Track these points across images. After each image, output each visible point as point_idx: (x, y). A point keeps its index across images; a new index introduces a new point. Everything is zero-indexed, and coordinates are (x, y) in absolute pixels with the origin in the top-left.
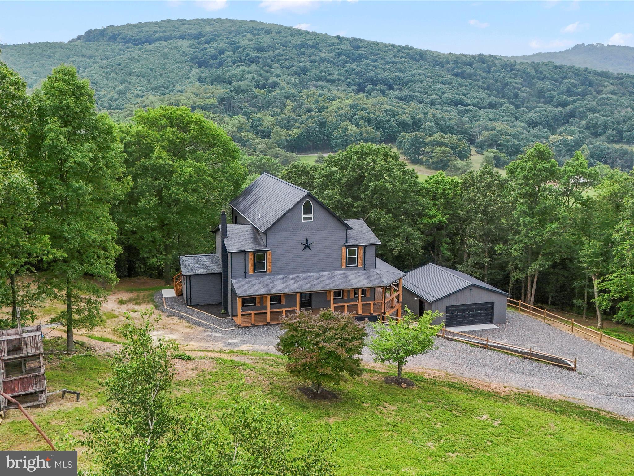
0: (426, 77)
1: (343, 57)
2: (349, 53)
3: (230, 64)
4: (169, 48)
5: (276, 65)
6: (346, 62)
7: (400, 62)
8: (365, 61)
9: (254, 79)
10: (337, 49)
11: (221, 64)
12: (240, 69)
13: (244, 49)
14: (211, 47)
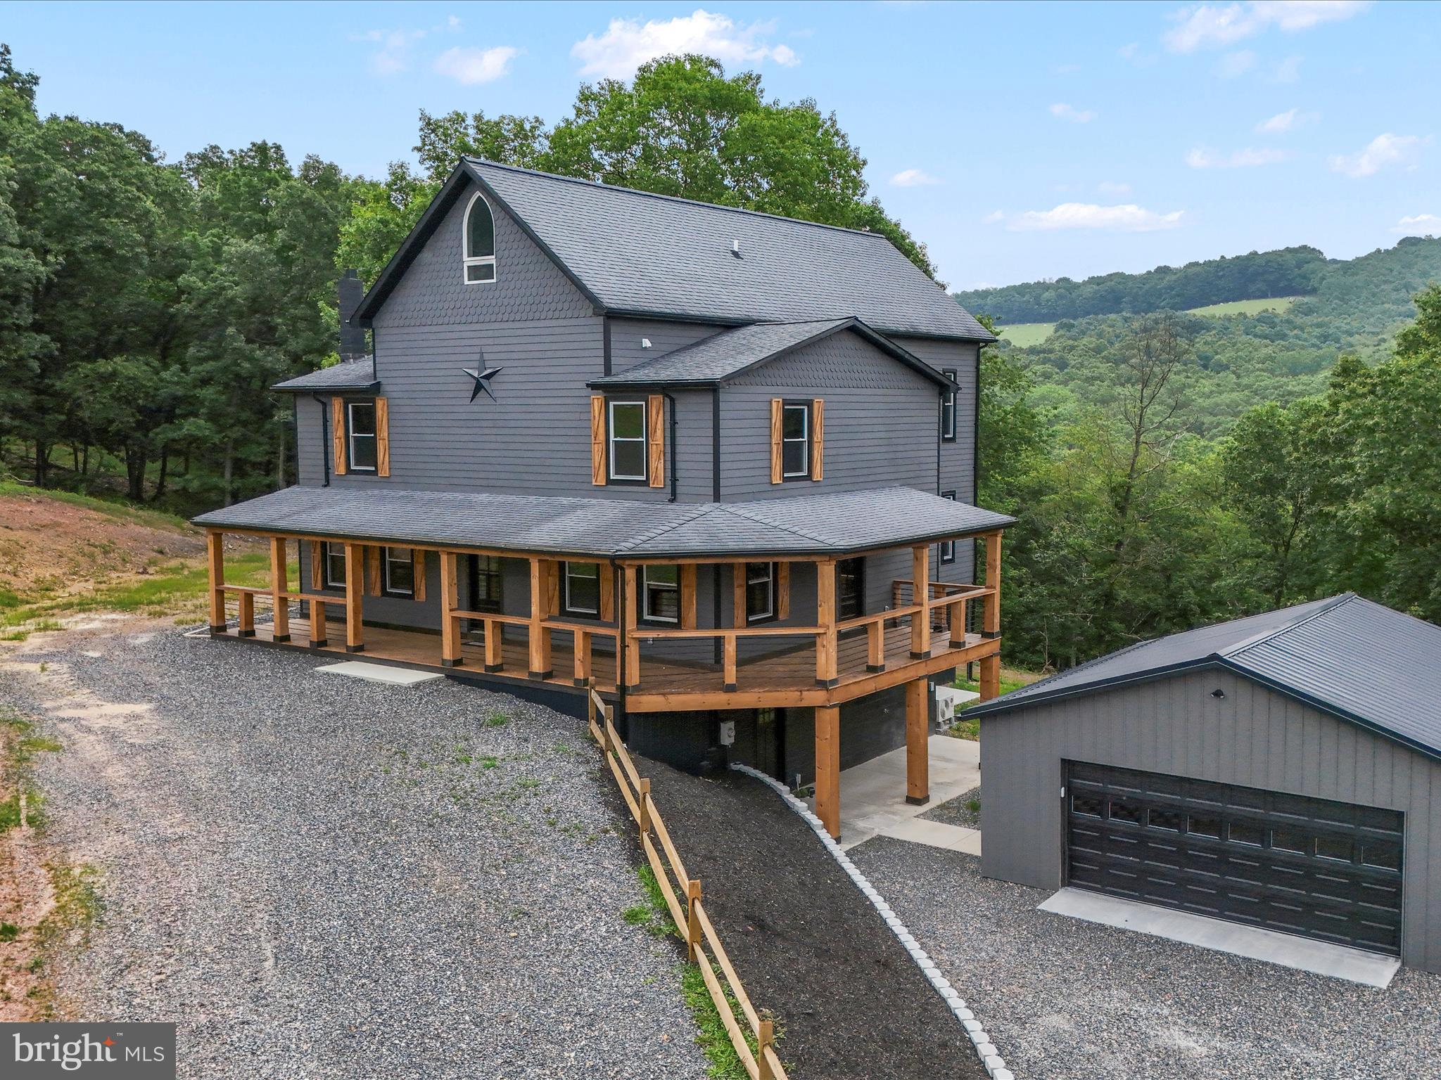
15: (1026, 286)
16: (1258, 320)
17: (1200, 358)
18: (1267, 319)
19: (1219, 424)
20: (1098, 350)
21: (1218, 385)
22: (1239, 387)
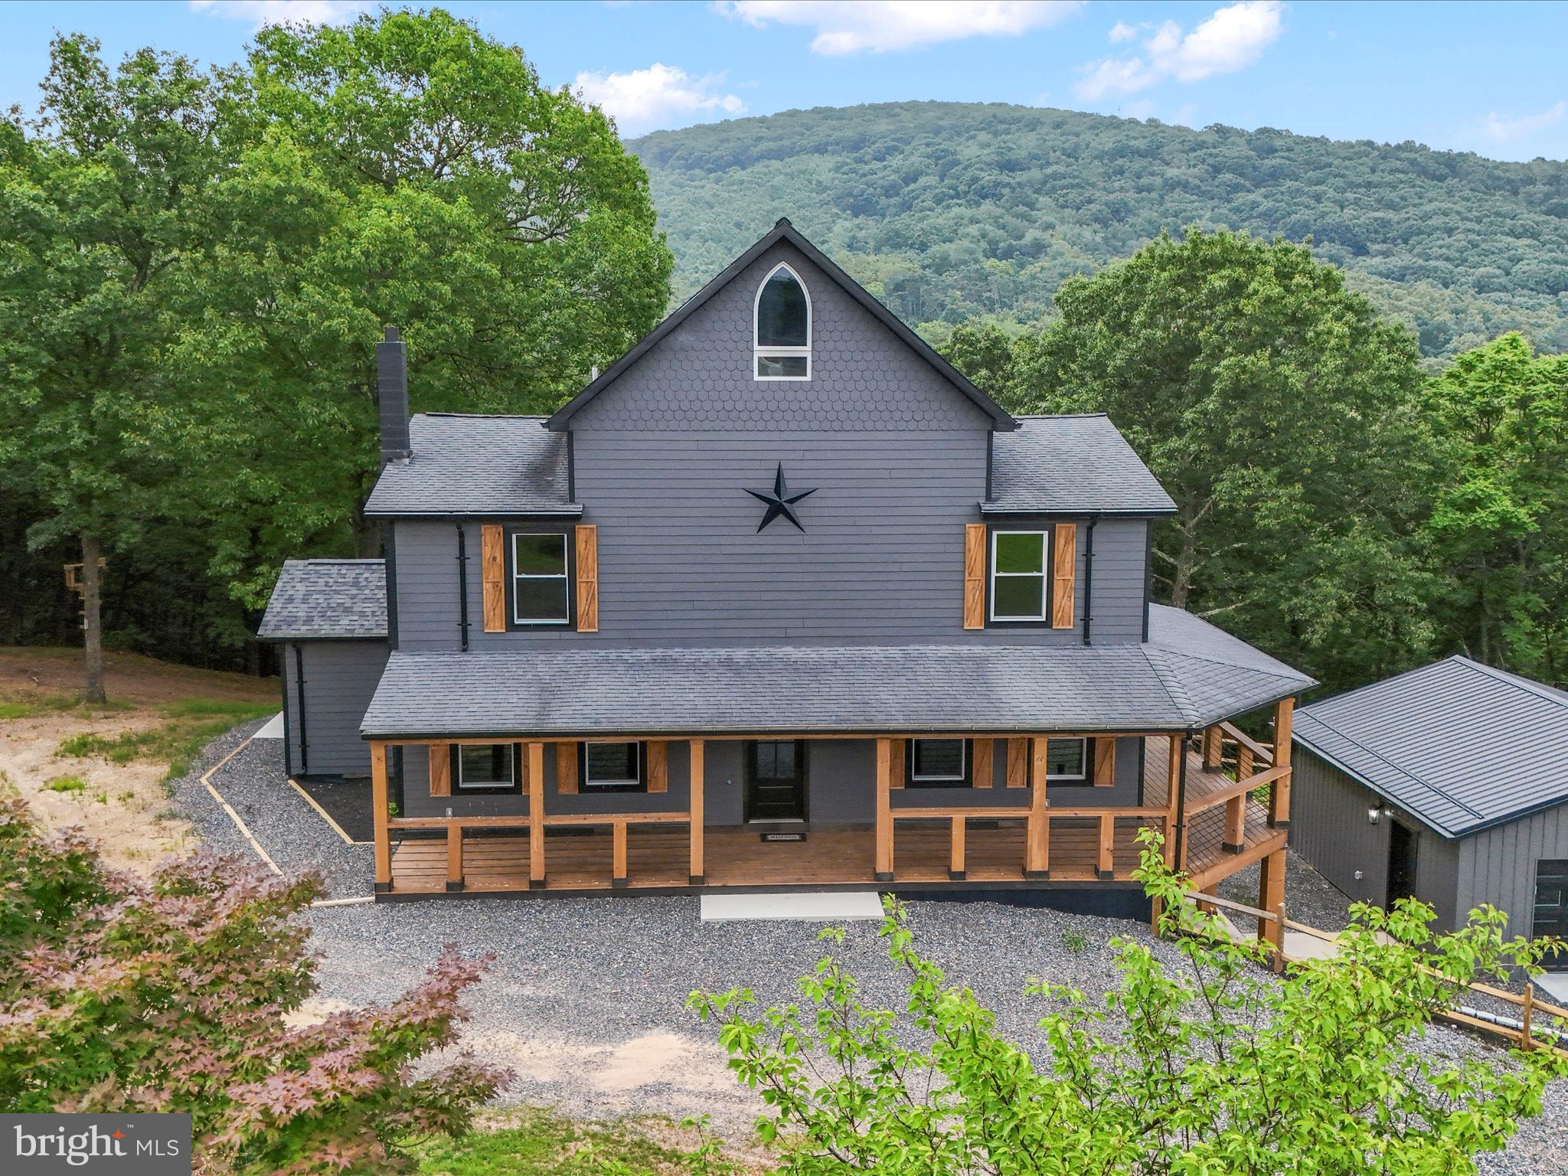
0: (1463, 219)
1: (1229, 176)
2: (1242, 166)
3: (929, 203)
4: (786, 174)
5: (1043, 200)
6: (1236, 188)
7: (1389, 184)
8: (1289, 183)
9: (984, 236)
10: (1211, 155)
11: (906, 207)
12: (952, 215)
13: (965, 169)
14: (885, 167)
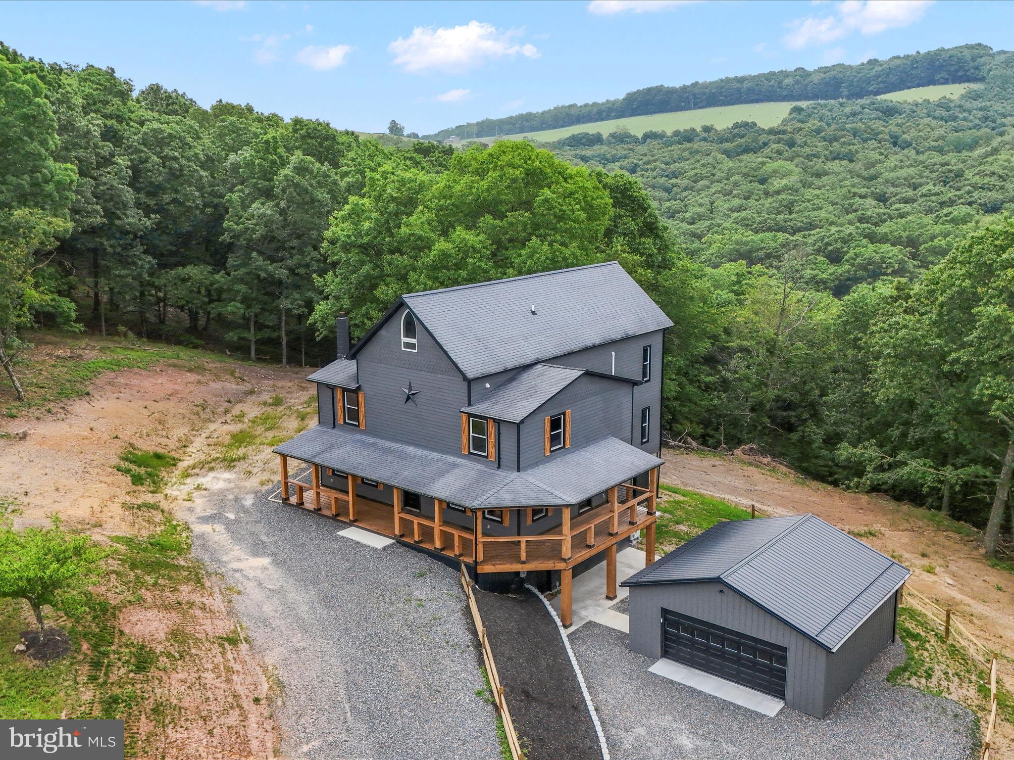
15: (772, 74)
16: (938, 106)
17: (891, 136)
18: (944, 104)
19: (896, 194)
20: (818, 131)
21: (901, 161)
22: (918, 163)
